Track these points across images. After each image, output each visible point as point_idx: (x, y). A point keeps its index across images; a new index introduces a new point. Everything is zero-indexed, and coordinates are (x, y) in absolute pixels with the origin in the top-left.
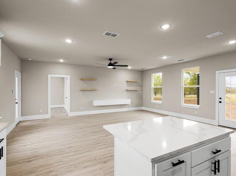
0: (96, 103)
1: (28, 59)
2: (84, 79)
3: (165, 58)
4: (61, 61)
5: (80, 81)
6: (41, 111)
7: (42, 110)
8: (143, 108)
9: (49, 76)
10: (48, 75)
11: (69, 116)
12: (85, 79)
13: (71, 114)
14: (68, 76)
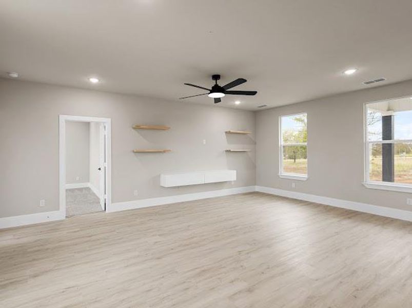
0: (169, 180)
1: (9, 73)
2: (142, 127)
3: (350, 72)
4: (94, 80)
5: (133, 130)
6: (42, 203)
7: (44, 201)
8: (257, 188)
9: (63, 118)
10: (60, 116)
11: (109, 212)
12: (144, 127)
13: (112, 208)
14: (107, 119)
